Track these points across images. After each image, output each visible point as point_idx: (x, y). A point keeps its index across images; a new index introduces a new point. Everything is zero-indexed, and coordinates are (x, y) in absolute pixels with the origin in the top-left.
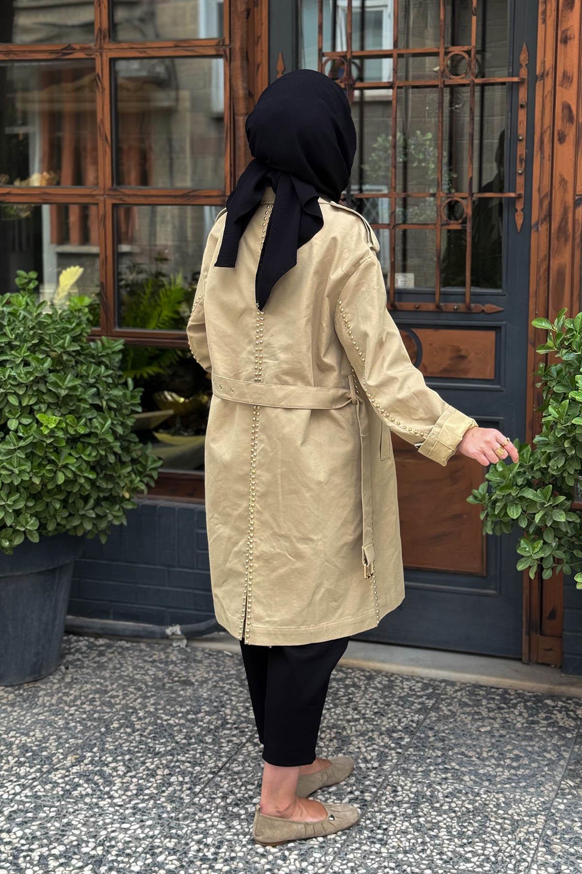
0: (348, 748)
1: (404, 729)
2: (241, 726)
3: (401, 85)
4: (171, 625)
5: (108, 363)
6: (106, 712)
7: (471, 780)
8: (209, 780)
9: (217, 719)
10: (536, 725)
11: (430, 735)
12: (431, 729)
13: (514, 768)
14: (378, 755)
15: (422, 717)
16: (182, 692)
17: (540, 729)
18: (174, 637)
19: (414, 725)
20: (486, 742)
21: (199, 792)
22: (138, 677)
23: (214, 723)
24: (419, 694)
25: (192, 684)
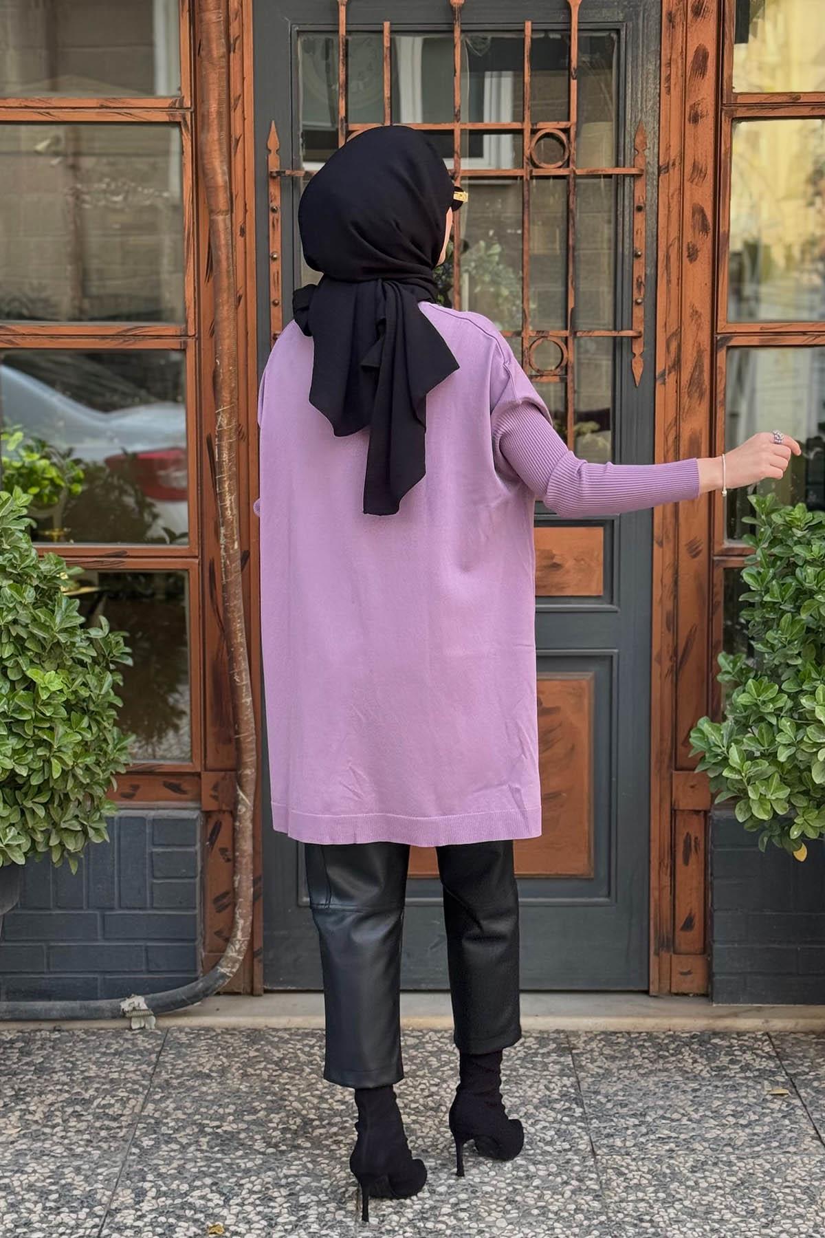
4: (129, 997)
7: (705, 1148)
10: (727, 1072)
11: (604, 1100)
12: (597, 1093)
13: (746, 1126)
15: (573, 1079)
17: (736, 1076)
18: (135, 1013)
19: (573, 1091)
20: (681, 1100)
25: (208, 1076)
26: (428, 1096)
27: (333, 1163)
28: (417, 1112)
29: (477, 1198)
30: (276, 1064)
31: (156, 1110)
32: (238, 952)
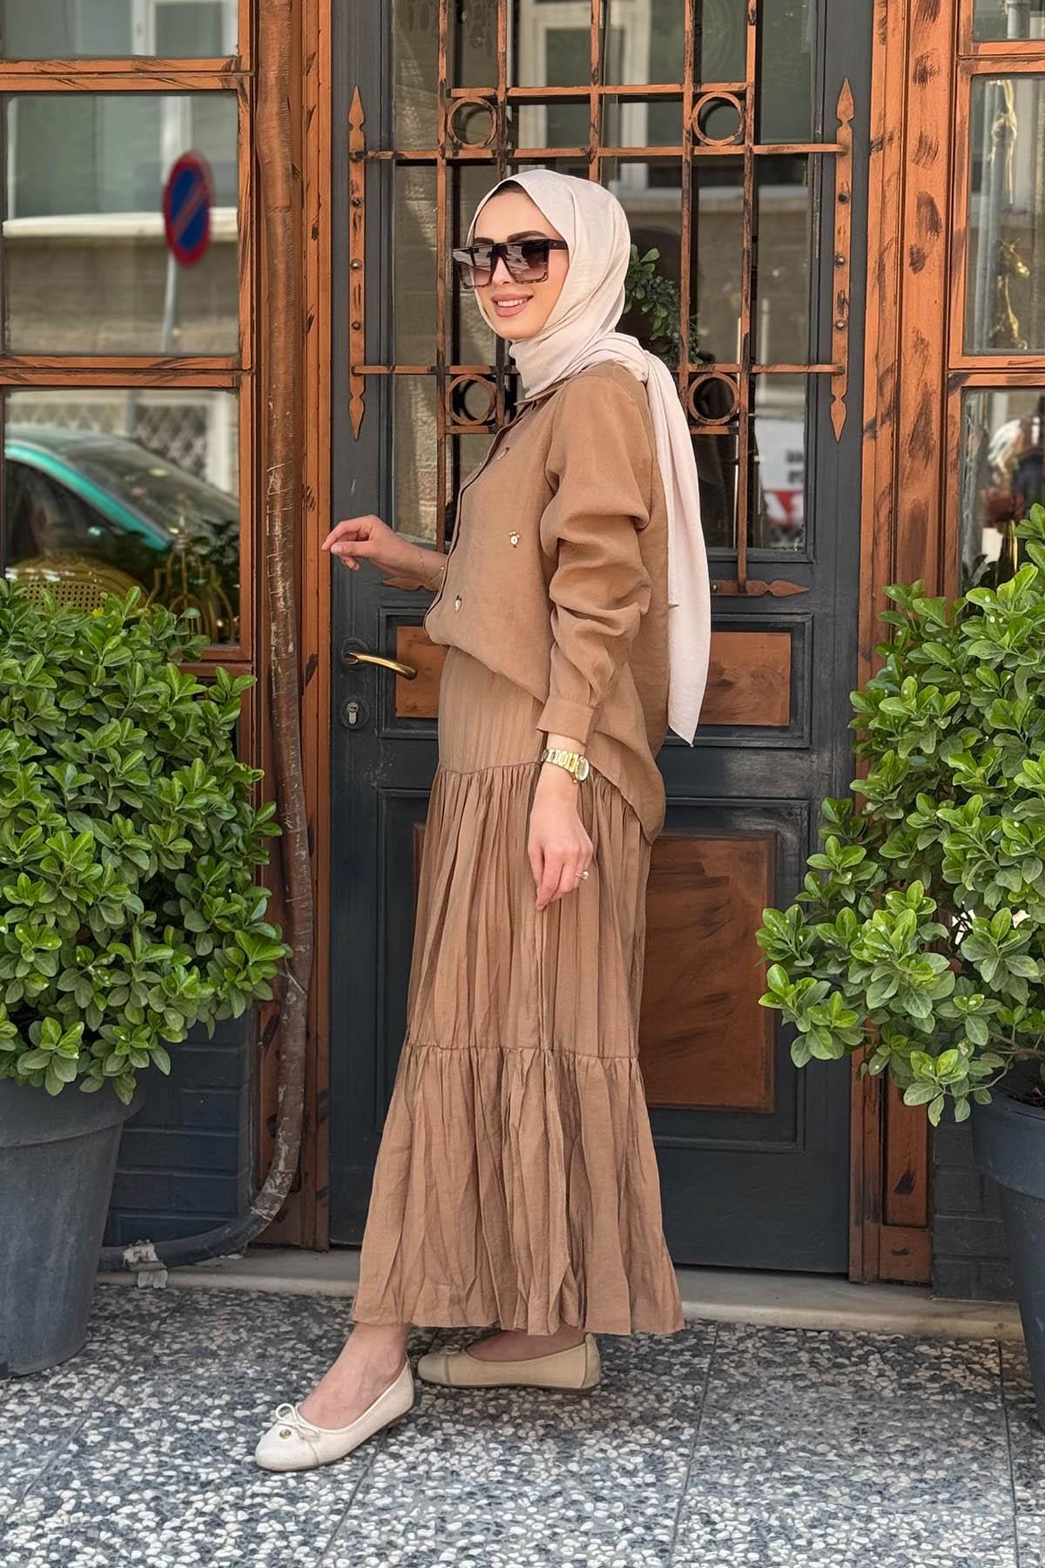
0: (581, 1453)
1: (673, 1411)
4: (136, 1244)
6: (61, 1416)
7: (843, 1495)
8: (336, 1525)
10: (920, 1392)
11: (729, 1420)
12: (727, 1410)
13: (915, 1469)
14: (644, 1461)
15: (698, 1388)
16: (200, 1371)
17: (931, 1398)
18: (141, 1266)
19: (692, 1404)
20: (839, 1426)
21: (328, 1547)
22: (95, 1346)
24: (672, 1348)
25: (214, 1355)
26: (491, 1400)
27: (323, 1481)
28: (469, 1420)
29: (498, 1542)
30: (311, 1343)
31: (125, 1395)
32: (279, 1187)
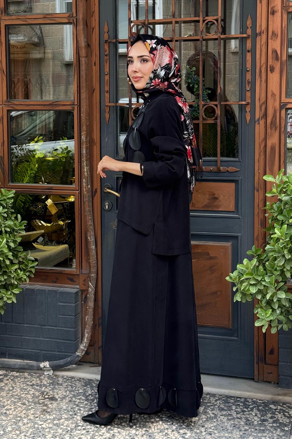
1: (186, 426)
2: (87, 427)
3: (177, 39)
4: (43, 362)
5: (5, 205)
6: (4, 420)
9: (72, 423)
10: (266, 422)
11: (203, 431)
12: (203, 426)
16: (50, 405)
17: (269, 425)
18: (45, 369)
19: (193, 424)
20: (237, 435)
23: (70, 426)
25: (56, 400)
32: (85, 347)
